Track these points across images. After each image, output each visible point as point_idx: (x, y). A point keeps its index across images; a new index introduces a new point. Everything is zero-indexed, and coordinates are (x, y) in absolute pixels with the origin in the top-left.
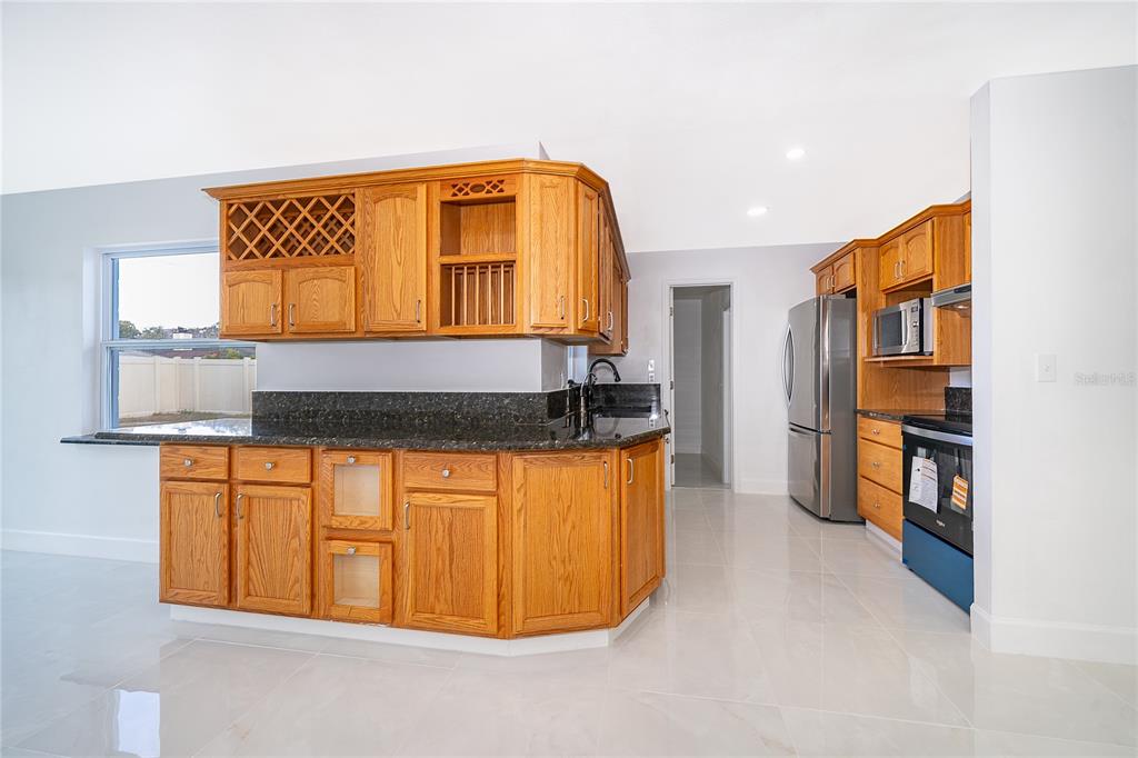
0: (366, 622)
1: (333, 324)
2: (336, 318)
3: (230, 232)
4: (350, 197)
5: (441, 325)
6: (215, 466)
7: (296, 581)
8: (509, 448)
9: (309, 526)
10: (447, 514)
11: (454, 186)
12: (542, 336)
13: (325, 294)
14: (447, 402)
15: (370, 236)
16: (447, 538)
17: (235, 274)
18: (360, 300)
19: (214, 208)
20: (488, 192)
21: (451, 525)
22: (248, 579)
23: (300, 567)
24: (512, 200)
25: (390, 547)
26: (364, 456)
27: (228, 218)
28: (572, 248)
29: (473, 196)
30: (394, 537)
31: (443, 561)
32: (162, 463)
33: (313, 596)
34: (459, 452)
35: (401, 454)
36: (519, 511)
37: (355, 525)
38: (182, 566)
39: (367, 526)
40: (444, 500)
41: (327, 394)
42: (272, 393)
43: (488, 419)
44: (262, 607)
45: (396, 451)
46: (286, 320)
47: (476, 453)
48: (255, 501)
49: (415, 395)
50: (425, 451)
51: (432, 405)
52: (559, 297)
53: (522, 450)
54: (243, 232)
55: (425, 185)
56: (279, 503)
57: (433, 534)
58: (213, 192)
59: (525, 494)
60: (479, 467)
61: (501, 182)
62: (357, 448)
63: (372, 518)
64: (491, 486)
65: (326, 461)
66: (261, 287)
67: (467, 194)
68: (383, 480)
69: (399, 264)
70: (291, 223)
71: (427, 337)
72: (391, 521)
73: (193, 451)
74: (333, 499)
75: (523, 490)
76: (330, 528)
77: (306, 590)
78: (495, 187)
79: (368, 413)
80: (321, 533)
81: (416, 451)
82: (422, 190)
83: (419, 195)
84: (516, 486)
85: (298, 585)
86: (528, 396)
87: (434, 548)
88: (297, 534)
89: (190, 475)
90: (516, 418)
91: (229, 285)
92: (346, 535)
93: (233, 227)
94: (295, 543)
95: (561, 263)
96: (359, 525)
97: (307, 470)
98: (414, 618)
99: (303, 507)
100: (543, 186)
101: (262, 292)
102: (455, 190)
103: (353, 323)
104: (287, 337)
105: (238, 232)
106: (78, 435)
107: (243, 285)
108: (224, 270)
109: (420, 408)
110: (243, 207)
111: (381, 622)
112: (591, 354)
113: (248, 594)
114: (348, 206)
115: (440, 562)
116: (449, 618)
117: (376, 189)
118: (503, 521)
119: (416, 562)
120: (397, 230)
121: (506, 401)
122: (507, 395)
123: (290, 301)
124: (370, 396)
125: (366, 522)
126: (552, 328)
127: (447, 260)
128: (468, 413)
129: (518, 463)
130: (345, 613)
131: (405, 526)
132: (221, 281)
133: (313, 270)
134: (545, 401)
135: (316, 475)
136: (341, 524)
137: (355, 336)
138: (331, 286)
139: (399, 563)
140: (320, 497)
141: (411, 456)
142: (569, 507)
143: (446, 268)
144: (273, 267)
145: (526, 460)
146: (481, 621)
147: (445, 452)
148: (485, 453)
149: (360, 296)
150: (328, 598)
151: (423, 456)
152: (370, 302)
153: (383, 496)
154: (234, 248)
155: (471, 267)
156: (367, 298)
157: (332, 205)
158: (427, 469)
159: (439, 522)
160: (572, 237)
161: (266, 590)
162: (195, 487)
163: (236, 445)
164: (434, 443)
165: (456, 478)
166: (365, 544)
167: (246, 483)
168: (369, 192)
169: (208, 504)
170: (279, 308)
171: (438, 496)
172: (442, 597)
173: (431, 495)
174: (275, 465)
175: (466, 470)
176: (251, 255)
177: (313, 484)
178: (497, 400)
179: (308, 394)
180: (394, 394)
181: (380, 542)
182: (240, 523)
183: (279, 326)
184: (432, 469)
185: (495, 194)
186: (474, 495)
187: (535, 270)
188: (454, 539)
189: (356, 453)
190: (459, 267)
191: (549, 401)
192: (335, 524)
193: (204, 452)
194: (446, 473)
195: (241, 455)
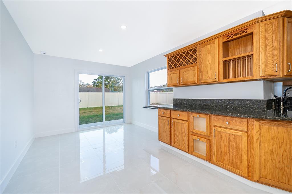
0: (202, 159)
1: (192, 82)
2: (192, 80)
3: (169, 63)
4: (195, 49)
5: (223, 79)
6: (168, 114)
7: (185, 143)
8: (253, 118)
9: (187, 131)
10: (228, 135)
11: (227, 36)
12: (264, 79)
13: (190, 74)
14: (224, 102)
15: (201, 57)
16: (228, 143)
17: (170, 73)
18: (198, 75)
19: (166, 59)
20: (241, 34)
21: (229, 139)
22: (174, 140)
23: (186, 140)
24: (252, 34)
25: (209, 140)
26: (201, 115)
27: (168, 60)
28: (281, 44)
29: (234, 37)
30: (210, 138)
31: (226, 149)
32: (158, 112)
33: (188, 148)
34: (232, 117)
35: (212, 116)
36: (257, 139)
37: (199, 133)
38: (162, 134)
39: (202, 134)
40: (227, 131)
41: (189, 99)
42: (177, 99)
43: (240, 108)
44: (177, 147)
45: (211, 115)
46: (180, 82)
47: (239, 118)
48: (176, 123)
49: (214, 100)
50: (220, 116)
51: (219, 103)
52: (274, 64)
53: (258, 119)
54: (171, 63)
55: (217, 39)
56: (181, 124)
57: (223, 140)
58: (165, 56)
59: (260, 134)
60: (240, 122)
61: (246, 29)
62: (200, 113)
63: (204, 132)
64: (245, 129)
65: (192, 115)
66: (175, 75)
67: (232, 37)
68: (207, 122)
69: (209, 63)
70: (175, 60)
71: (219, 83)
72: (209, 134)
73: (163, 111)
74: (193, 125)
75: (259, 133)
76: (192, 132)
77: (187, 146)
78: (244, 32)
79: (200, 104)
80: (190, 133)
81: (217, 115)
82: (216, 41)
83: (215, 43)
84: (255, 131)
85: (185, 144)
86: (257, 101)
87: (223, 145)
88: (185, 132)
89: (163, 115)
90: (252, 108)
91: (169, 75)
92: (197, 135)
93: (169, 62)
94: (184, 134)
95: (275, 51)
96: (200, 133)
97: (187, 117)
98: (217, 162)
99: (186, 126)
100: (265, 25)
101: (175, 76)
102: (228, 37)
103: (197, 81)
104: (181, 85)
105: (170, 63)
106: (145, 106)
107: (171, 75)
108: (168, 72)
109: (215, 103)
110: (171, 57)
111: (207, 160)
112: (284, 86)
113: (174, 143)
114: (195, 51)
115: (225, 149)
116: (229, 166)
117: (202, 44)
118: (250, 141)
119: (217, 147)
120: (209, 54)
121: (247, 102)
122: (248, 100)
123: (181, 77)
124: (200, 100)
125: (202, 133)
126: (271, 76)
127: (225, 59)
128: (232, 105)
129: (257, 123)
130: (197, 155)
131: (214, 136)
132: (167, 75)
133: (186, 69)
134: (266, 103)
135: (189, 119)
136: (195, 132)
137: (197, 84)
138: (191, 72)
139: (212, 146)
140: (190, 124)
141: (215, 117)
142: (282, 143)
143: (225, 62)
144: (177, 70)
145: (260, 122)
146: (241, 171)
147: (227, 117)
148: (242, 118)
149: (198, 74)
150: (192, 149)
151: (220, 117)
152: (201, 75)
153: (207, 126)
154: (170, 67)
155: (234, 60)
156: (200, 74)
157: (191, 52)
158: (221, 121)
159: (225, 137)
160: (281, 40)
161: (178, 143)
162: (164, 118)
163: (172, 110)
164: (224, 113)
165: (231, 125)
166: (202, 138)
167: (174, 118)
168: (200, 46)
169: (167, 122)
170: (179, 79)
171: (224, 129)
172: (226, 159)
173: (222, 129)
174: (180, 115)
175: (235, 123)
176: (173, 68)
177: (188, 121)
178: (243, 102)
179: (185, 99)
180: (207, 99)
181: (206, 139)
182: (173, 127)
183: (179, 83)
184: (222, 121)
185: (244, 34)
186: (238, 131)
187: (262, 55)
188: (230, 143)
189: (199, 114)
190: (229, 61)
191: (267, 103)
192: (194, 131)
193: (166, 111)
194: (227, 123)
195: (172, 112)
